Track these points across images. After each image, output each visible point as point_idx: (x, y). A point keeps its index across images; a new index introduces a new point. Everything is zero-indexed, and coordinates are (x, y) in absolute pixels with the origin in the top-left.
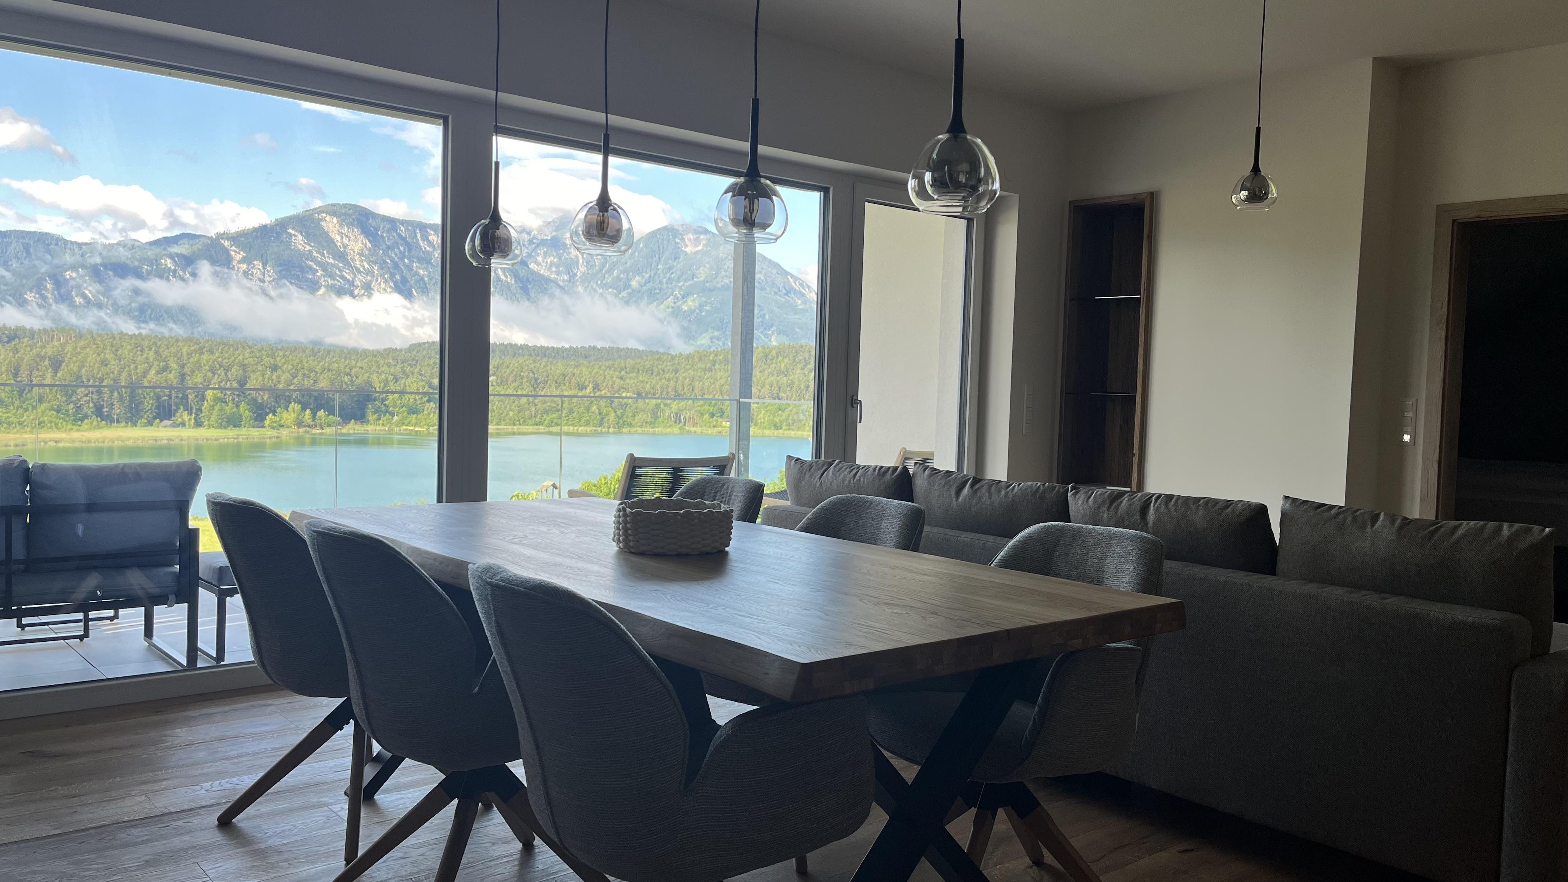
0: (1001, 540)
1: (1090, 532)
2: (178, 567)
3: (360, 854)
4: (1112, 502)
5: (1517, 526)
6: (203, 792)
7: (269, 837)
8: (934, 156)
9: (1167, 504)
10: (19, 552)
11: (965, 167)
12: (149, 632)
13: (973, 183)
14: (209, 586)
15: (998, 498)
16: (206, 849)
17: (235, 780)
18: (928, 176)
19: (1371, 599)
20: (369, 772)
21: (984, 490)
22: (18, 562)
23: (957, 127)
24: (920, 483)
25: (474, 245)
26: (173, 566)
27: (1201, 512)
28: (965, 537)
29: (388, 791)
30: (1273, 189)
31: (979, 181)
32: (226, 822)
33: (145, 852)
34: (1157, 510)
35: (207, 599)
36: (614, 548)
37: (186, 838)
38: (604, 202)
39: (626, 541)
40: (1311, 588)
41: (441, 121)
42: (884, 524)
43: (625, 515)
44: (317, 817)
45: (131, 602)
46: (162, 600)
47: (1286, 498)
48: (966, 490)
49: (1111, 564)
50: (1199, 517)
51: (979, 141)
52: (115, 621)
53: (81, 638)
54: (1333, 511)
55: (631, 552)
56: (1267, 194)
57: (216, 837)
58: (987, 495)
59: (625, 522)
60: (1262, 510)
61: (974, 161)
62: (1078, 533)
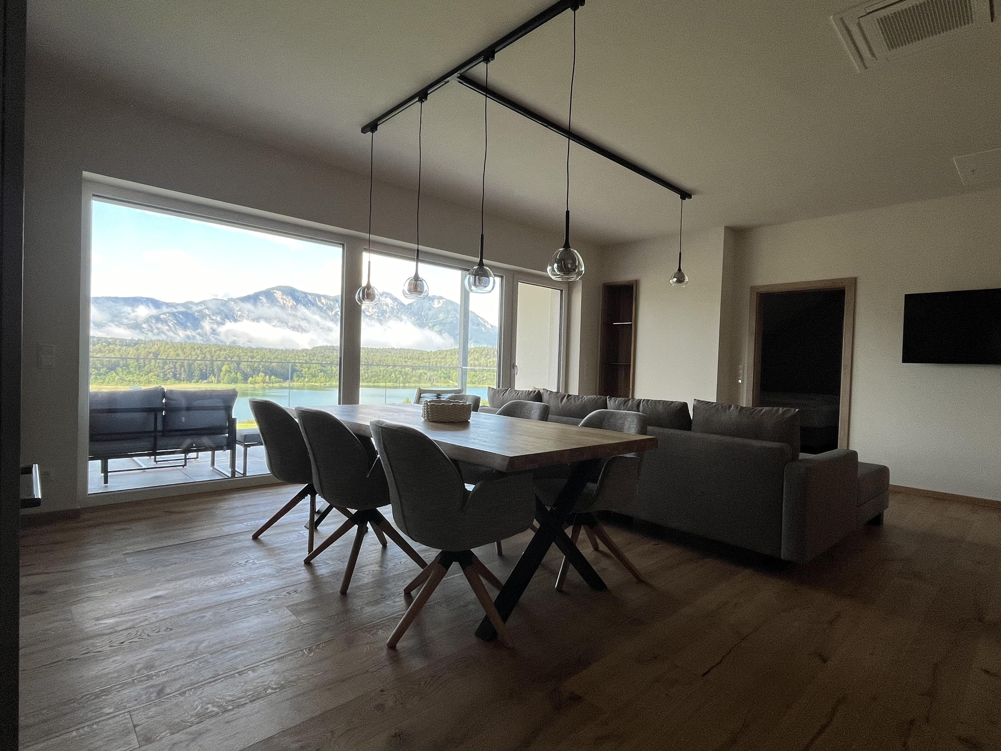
0: (579, 420)
1: (618, 413)
2: (227, 435)
3: (314, 550)
4: (625, 403)
5: (785, 409)
6: (244, 526)
7: (275, 543)
8: (558, 257)
9: (647, 403)
10: (160, 427)
11: (570, 261)
12: (213, 464)
13: (573, 268)
14: (240, 443)
15: (578, 402)
16: (248, 548)
17: (257, 521)
18: (556, 265)
19: (728, 439)
20: (316, 518)
21: (573, 399)
22: (159, 431)
23: (567, 246)
24: (545, 397)
25: (359, 296)
26: (224, 434)
27: (661, 407)
28: (565, 419)
29: (322, 526)
30: (686, 277)
31: (576, 267)
32: (255, 537)
33: (223, 549)
34: (643, 405)
35: (239, 448)
36: (423, 419)
37: (240, 544)
38: (416, 278)
39: (428, 416)
40: (705, 436)
41: (342, 246)
42: (533, 412)
43: (428, 406)
44: (294, 536)
45: (206, 449)
46: (220, 448)
47: (695, 399)
48: (565, 400)
49: (627, 425)
50: (660, 408)
51: (576, 251)
52: (197, 459)
53: (183, 466)
54: (714, 405)
55: (430, 421)
56: (684, 280)
57: (252, 543)
58: (573, 401)
59: (428, 409)
60: (685, 405)
61: (574, 259)
62: (612, 413)
